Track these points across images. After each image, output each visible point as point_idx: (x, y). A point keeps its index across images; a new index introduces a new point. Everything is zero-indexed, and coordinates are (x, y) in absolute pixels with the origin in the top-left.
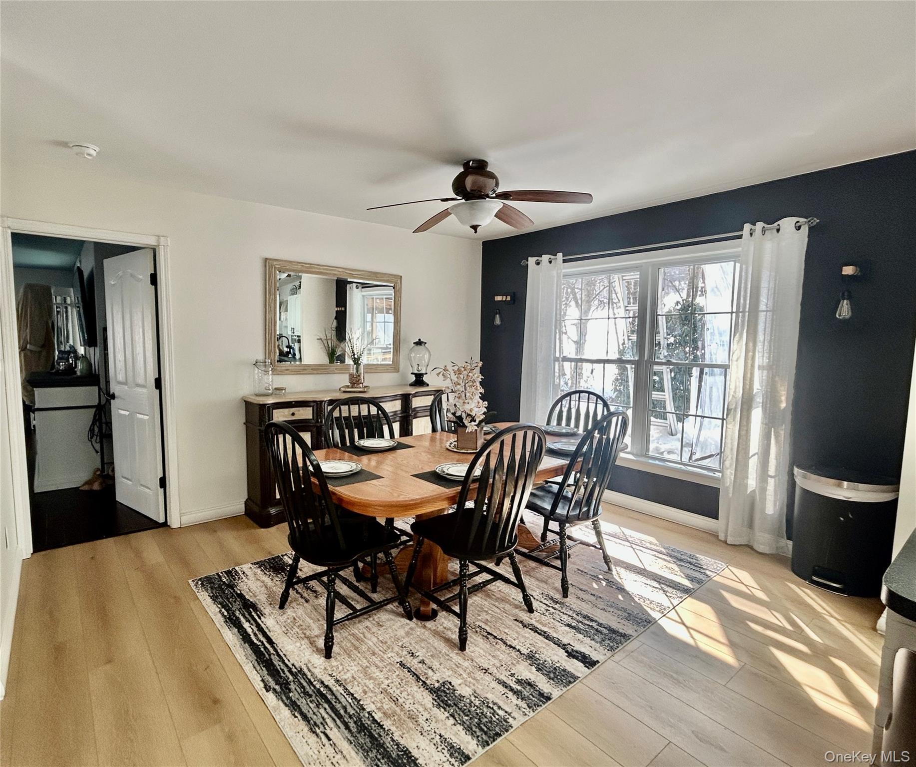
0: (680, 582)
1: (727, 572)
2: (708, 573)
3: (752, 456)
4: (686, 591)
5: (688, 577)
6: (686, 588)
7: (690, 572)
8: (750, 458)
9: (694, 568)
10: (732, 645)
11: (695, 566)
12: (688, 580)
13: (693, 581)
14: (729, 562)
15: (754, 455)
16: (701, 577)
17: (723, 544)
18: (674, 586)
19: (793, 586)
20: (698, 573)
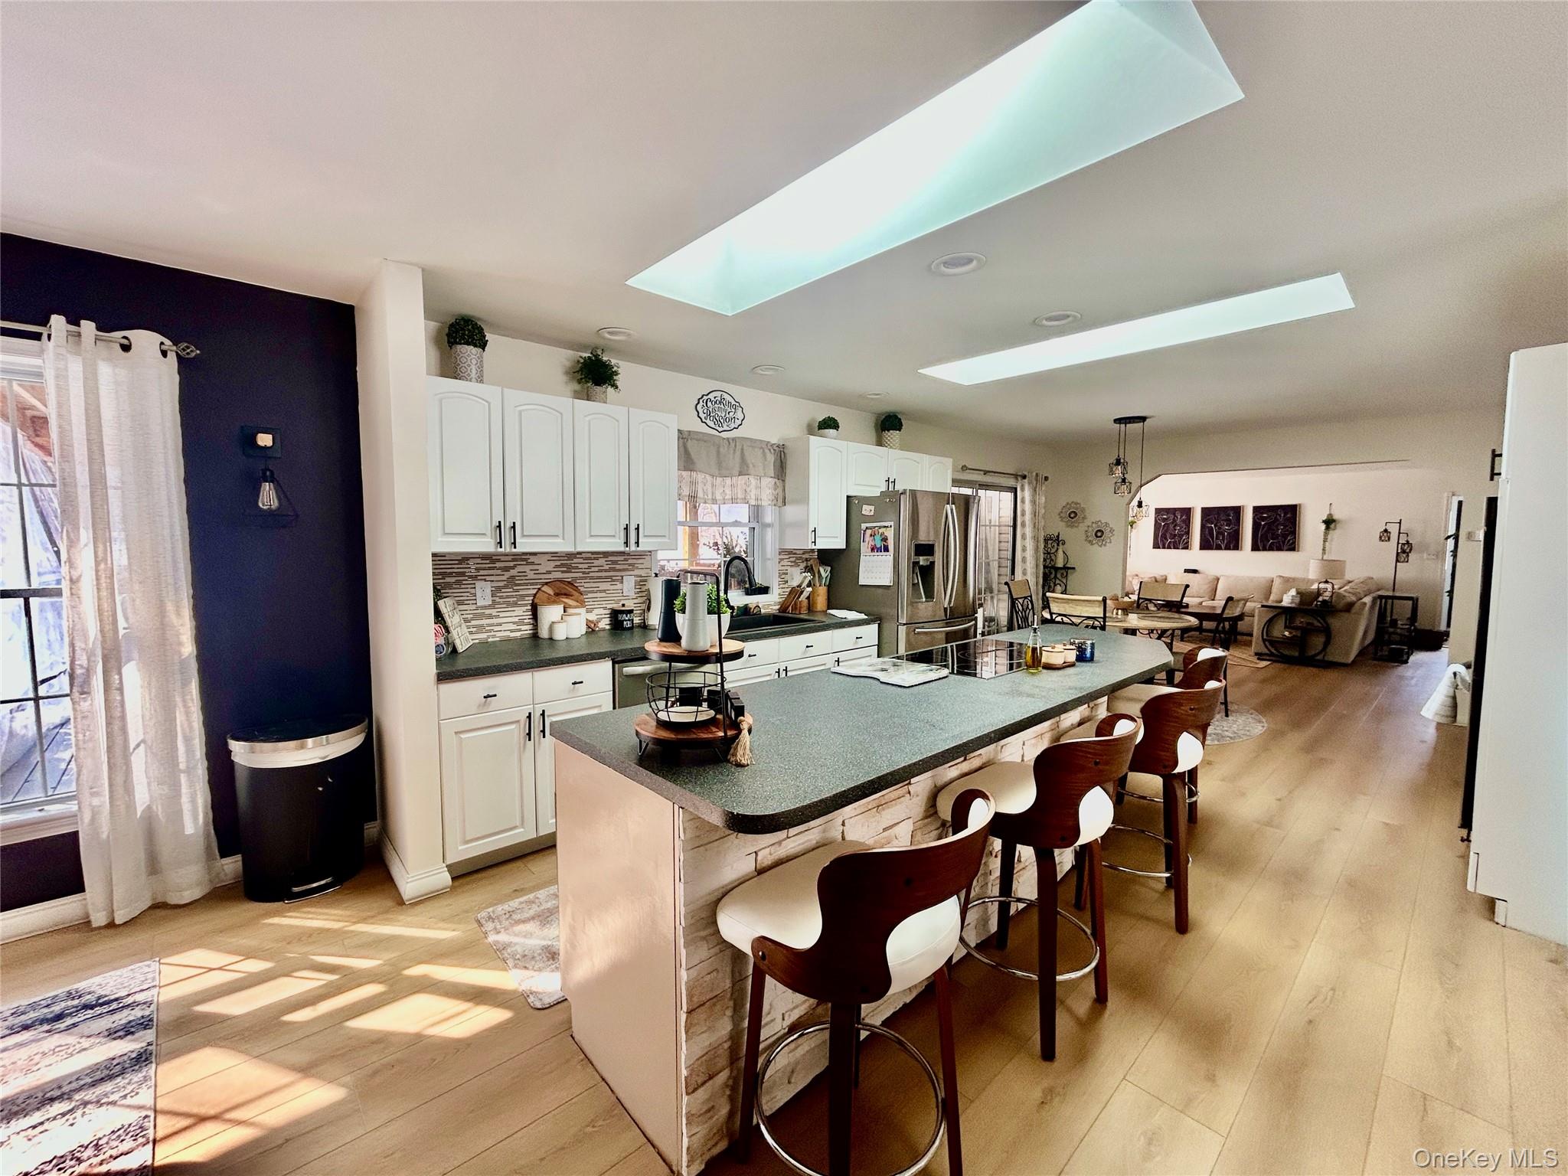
0: (111, 1055)
1: (169, 973)
2: (139, 998)
3: (134, 749)
4: (142, 1059)
5: (112, 1034)
6: (134, 1055)
7: (106, 1023)
8: (131, 754)
9: (106, 1009)
10: (306, 1070)
11: (101, 1005)
12: (120, 1037)
13: (132, 1033)
14: (156, 953)
15: (138, 745)
16: (138, 1013)
17: (111, 931)
18: (106, 1072)
19: (276, 920)
20: (126, 1012)
